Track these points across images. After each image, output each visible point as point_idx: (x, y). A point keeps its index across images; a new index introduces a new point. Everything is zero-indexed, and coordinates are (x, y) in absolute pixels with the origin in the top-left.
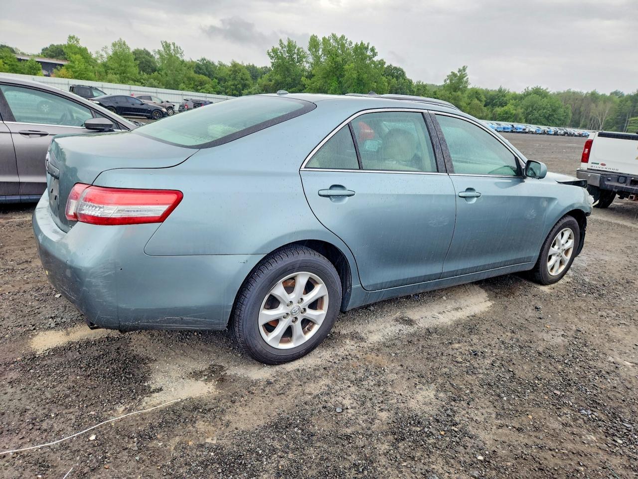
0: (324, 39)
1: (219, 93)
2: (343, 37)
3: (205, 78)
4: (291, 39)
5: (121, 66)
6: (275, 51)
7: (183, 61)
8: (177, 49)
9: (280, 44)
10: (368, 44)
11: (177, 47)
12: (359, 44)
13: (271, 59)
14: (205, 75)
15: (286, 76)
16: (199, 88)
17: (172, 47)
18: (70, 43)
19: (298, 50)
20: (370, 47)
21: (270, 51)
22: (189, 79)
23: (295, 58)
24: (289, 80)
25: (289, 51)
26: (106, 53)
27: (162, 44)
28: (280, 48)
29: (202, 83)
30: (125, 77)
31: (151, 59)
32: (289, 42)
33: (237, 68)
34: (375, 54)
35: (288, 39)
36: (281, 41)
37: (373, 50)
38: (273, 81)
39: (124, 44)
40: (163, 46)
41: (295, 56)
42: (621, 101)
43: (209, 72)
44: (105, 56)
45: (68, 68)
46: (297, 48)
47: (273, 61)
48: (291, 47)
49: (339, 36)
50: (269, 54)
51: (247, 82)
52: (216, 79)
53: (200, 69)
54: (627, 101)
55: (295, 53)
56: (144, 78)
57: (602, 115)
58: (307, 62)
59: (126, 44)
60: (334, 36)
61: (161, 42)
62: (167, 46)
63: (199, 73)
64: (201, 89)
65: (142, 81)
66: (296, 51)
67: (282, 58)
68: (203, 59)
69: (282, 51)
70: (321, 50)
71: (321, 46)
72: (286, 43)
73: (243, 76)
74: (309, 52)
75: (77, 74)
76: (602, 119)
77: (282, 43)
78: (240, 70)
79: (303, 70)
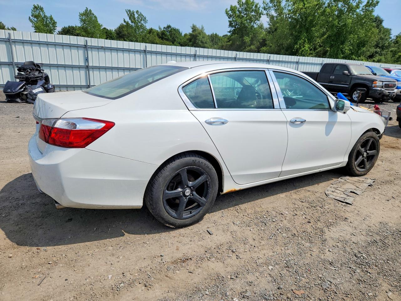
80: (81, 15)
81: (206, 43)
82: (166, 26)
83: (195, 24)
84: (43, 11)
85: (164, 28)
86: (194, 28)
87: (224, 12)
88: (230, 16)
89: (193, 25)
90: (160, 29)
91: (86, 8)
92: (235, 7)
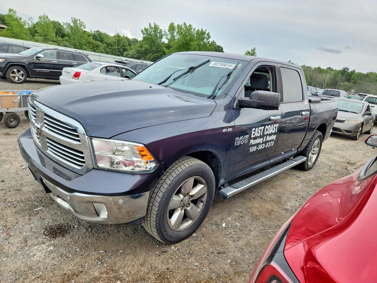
0: (178, 25)
1: (107, 53)
2: (190, 26)
3: (99, 43)
4: (156, 23)
5: (44, 31)
6: (146, 30)
7: (85, 31)
8: (82, 24)
9: (149, 26)
10: (206, 30)
11: (81, 22)
12: (200, 30)
13: (143, 35)
14: (99, 41)
15: (152, 46)
16: (95, 49)
17: (78, 22)
18: (10, 14)
19: (161, 30)
20: (207, 32)
21: (143, 29)
22: (89, 43)
23: (158, 35)
24: (154, 48)
25: (155, 31)
26: (31, 22)
27: (72, 19)
28: (149, 29)
29: (97, 46)
30: (46, 39)
31: (62, 28)
32: (155, 26)
33: (120, 38)
34: (209, 37)
35: (155, 23)
36: (150, 24)
37: (208, 34)
38: (144, 49)
39: (47, 17)
40: (73, 20)
41: (158, 34)
42: (335, 74)
43: (101, 39)
44: (31, 24)
45: (8, 30)
46: (160, 29)
47: (145, 36)
48: (156, 28)
49: (188, 24)
50: (142, 32)
51: (126, 47)
52: (106, 43)
53: (96, 37)
54: (339, 74)
55: (158, 33)
56: (59, 40)
57: (325, 81)
58: (167, 38)
59: (49, 17)
60: (185, 24)
61: (72, 18)
62: (75, 21)
63: (96, 40)
64: (97, 49)
65: (58, 41)
66: (159, 31)
67: (150, 35)
68: (98, 31)
69: (150, 31)
70: (176, 32)
71: (177, 30)
72: (153, 26)
73: (124, 44)
74: (168, 33)
75: (14, 35)
76: (324, 83)
77: (151, 26)
78: (122, 40)
79: (163, 43)
80: (40, 18)
81: (126, 46)
82: (95, 30)
83: (119, 33)
84: (15, 13)
85: (94, 32)
86: (118, 36)
87: (141, 30)
88: (144, 34)
89: (118, 33)
90: (91, 31)
91: (45, 14)
92: (148, 29)
